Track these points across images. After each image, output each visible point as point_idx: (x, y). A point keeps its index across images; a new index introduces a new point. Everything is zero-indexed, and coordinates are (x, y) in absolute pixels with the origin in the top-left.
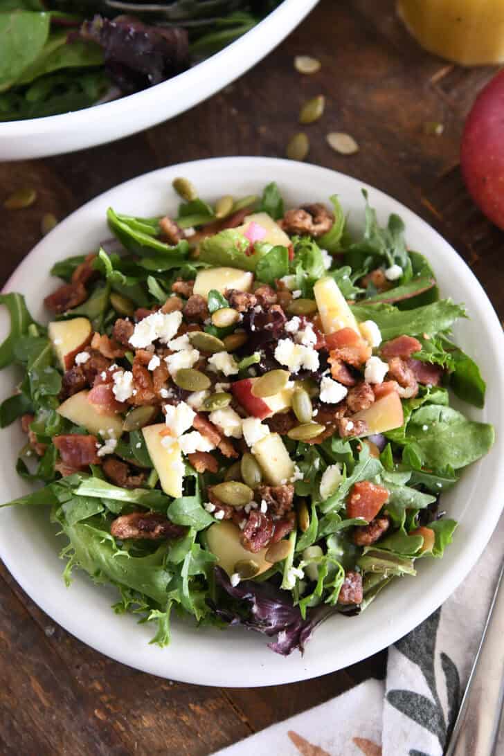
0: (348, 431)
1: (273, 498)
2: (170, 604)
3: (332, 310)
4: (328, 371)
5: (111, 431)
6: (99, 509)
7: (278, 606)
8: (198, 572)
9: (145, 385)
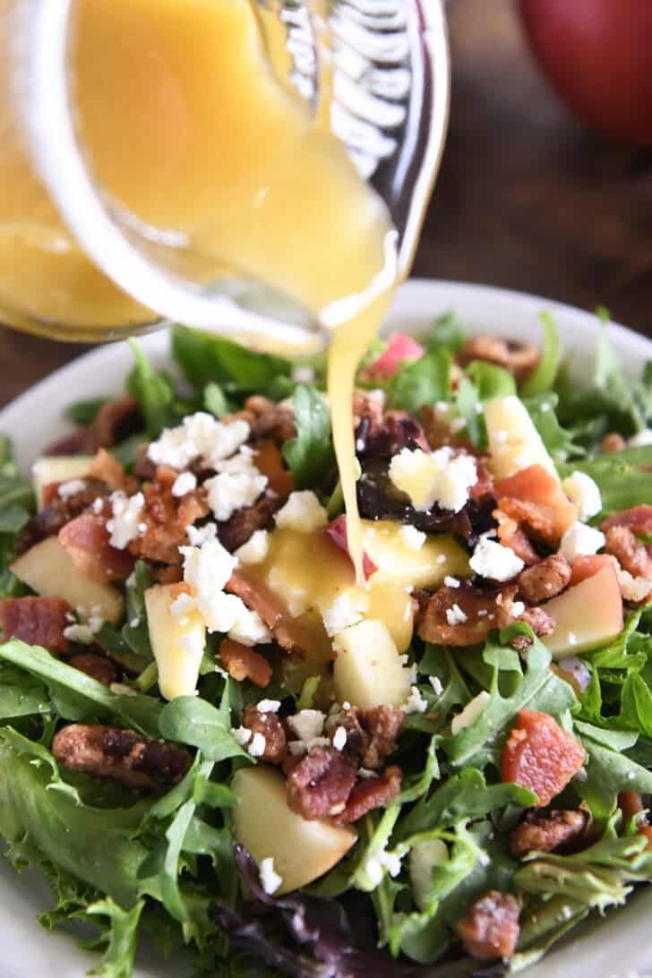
0: (513, 617)
1: (361, 724)
2: (141, 905)
3: (514, 442)
4: (493, 533)
5: (96, 609)
6: (40, 706)
7: (349, 951)
8: (202, 851)
9: (162, 517)
